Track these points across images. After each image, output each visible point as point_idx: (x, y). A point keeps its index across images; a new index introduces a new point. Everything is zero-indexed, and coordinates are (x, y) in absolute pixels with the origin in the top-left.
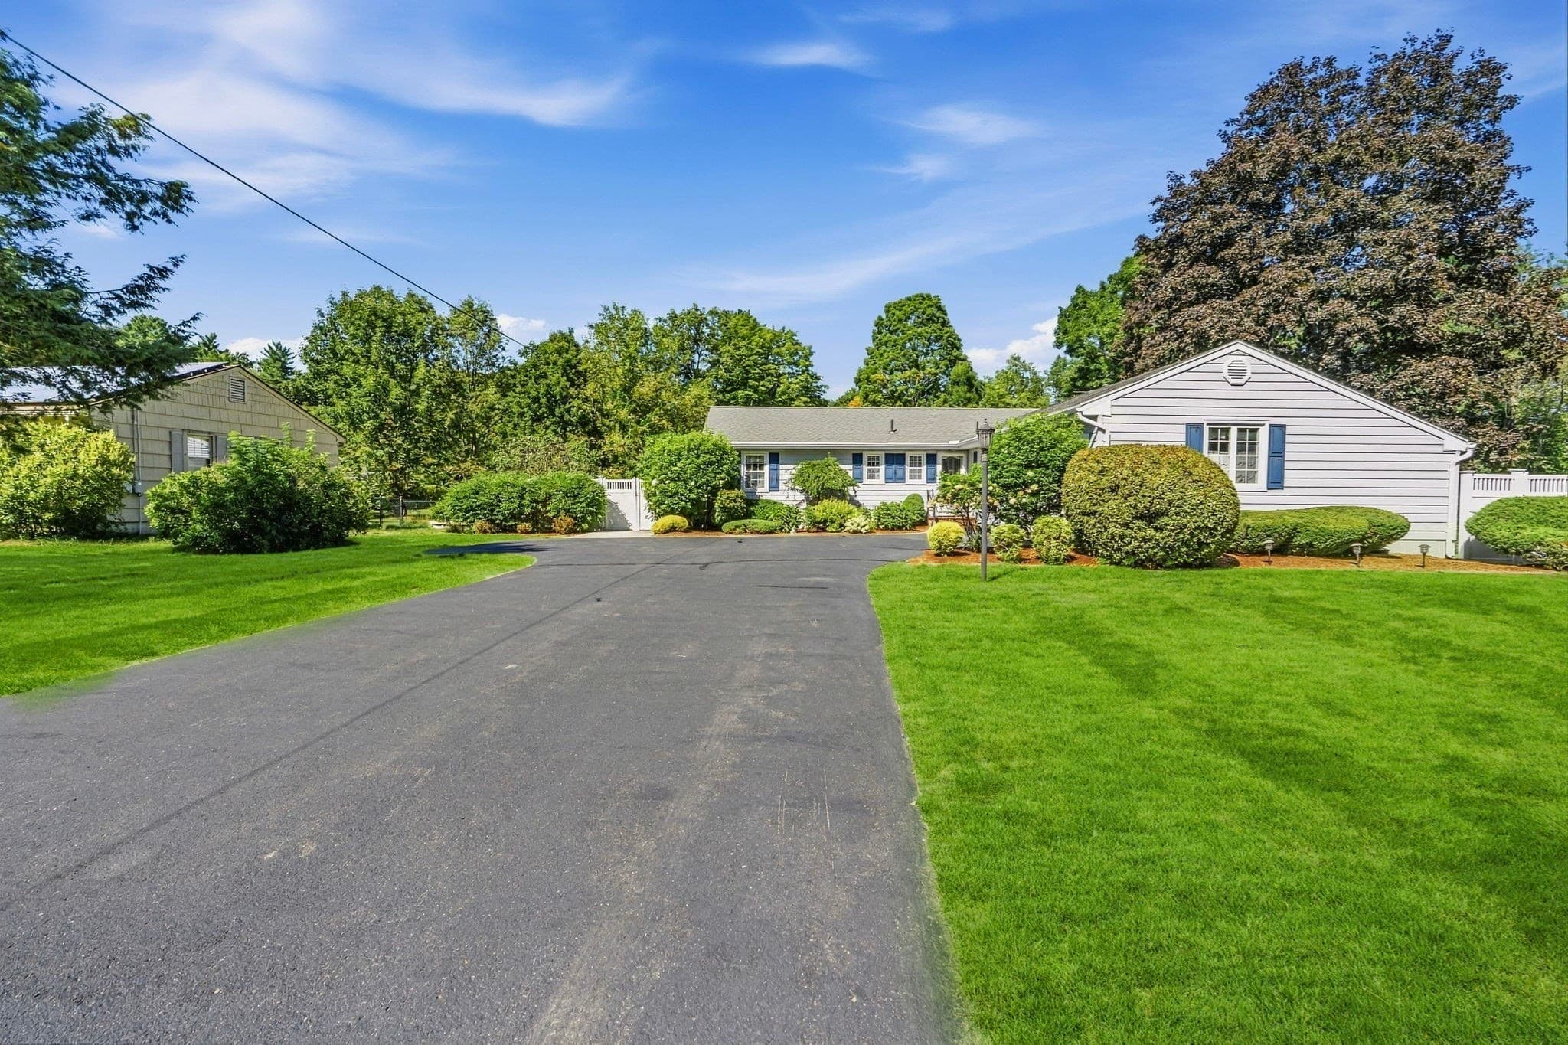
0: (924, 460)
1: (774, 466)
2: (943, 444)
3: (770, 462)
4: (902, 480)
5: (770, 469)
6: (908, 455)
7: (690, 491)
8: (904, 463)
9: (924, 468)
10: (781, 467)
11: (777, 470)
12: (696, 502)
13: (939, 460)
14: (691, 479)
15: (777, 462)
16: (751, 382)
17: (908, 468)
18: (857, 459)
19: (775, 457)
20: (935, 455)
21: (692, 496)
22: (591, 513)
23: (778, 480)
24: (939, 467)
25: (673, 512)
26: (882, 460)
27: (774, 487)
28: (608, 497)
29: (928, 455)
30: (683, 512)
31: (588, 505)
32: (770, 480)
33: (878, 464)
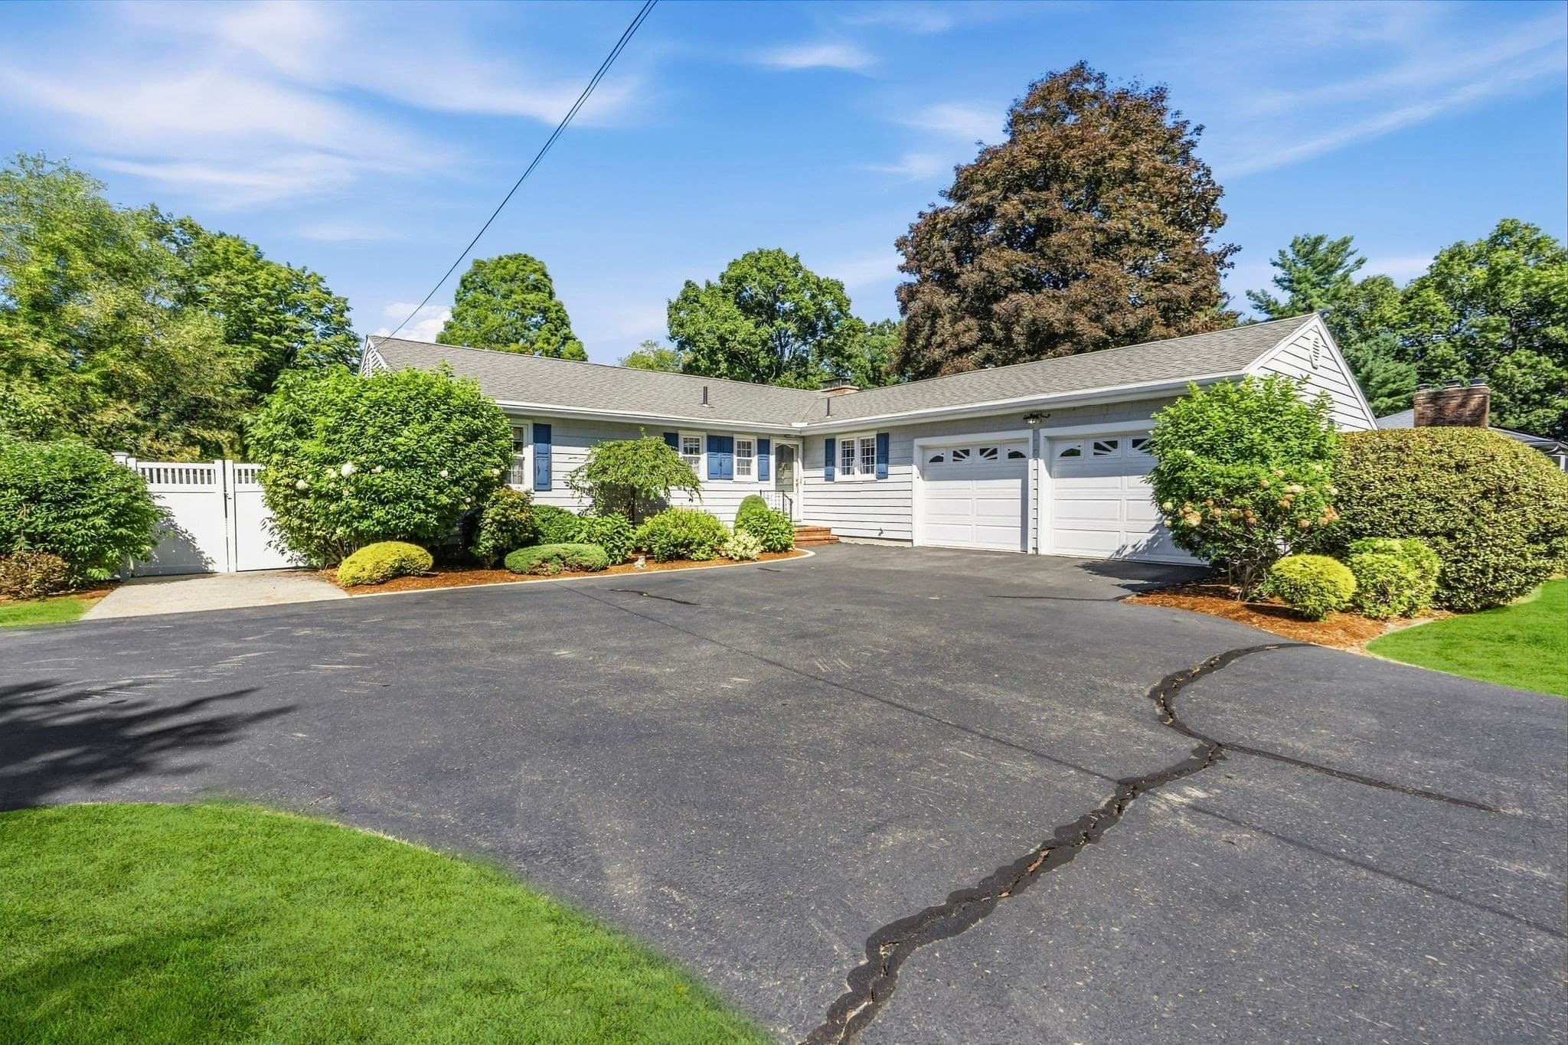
0: (754, 448)
1: (542, 446)
2: (778, 426)
3: (536, 440)
4: (729, 476)
5: (536, 453)
6: (737, 438)
7: (440, 490)
8: (731, 451)
9: (755, 459)
10: (555, 449)
11: (548, 455)
12: (448, 514)
13: (773, 448)
14: (442, 465)
15: (548, 441)
16: (257, 336)
17: (735, 458)
18: (672, 439)
19: (544, 431)
20: (769, 441)
21: (444, 500)
22: (119, 541)
23: (549, 471)
24: (772, 458)
25: (388, 534)
26: (703, 444)
27: (543, 483)
28: (157, 502)
29: (759, 441)
30: (413, 537)
31: (114, 522)
32: (537, 470)
33: (697, 451)
